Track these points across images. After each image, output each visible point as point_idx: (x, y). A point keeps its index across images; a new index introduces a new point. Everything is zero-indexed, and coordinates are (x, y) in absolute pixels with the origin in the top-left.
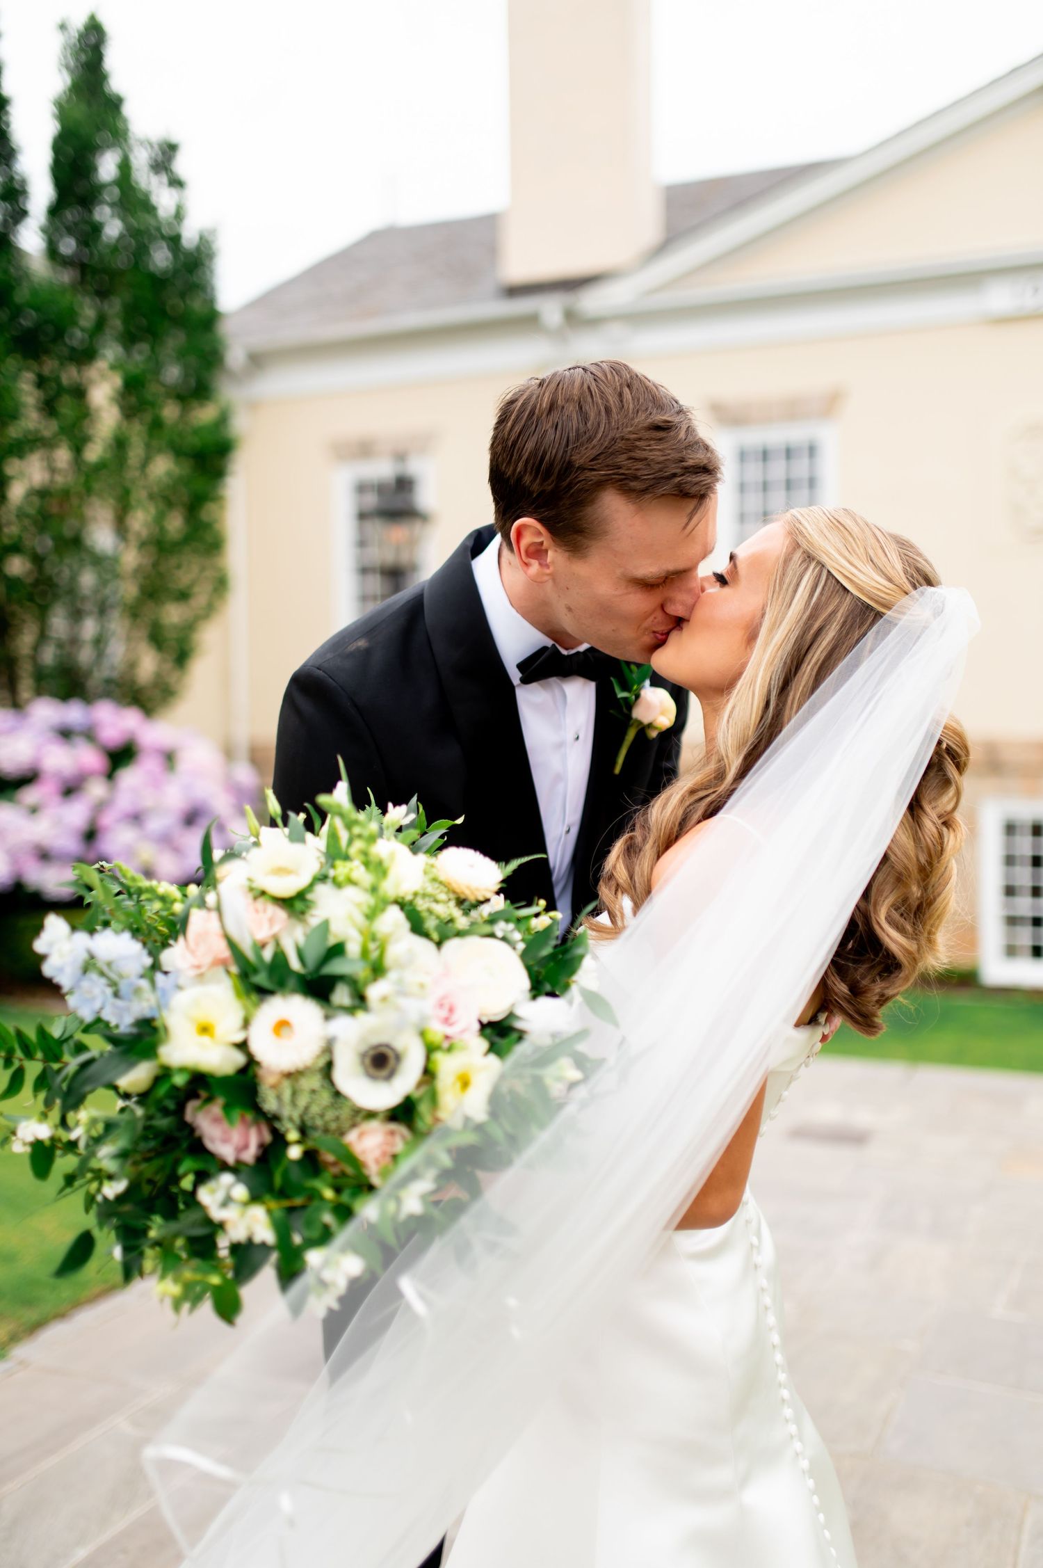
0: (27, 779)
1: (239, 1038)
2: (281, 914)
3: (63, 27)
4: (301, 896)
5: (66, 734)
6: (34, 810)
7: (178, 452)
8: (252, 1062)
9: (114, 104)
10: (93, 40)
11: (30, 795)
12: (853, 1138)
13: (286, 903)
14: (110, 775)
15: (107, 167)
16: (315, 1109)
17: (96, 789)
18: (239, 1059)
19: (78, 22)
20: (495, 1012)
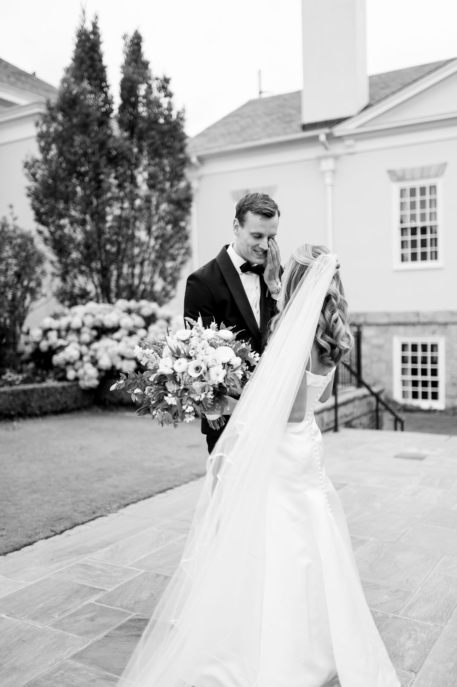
0: (116, 329)
1: (172, 367)
2: (183, 344)
3: (125, 37)
4: (188, 340)
5: (129, 312)
6: (119, 341)
7: (170, 201)
8: (175, 372)
9: (145, 65)
10: (136, 41)
11: (117, 335)
12: (421, 458)
13: (184, 341)
14: (146, 328)
15: (142, 90)
16: (187, 380)
17: (142, 332)
18: (173, 371)
19: (131, 34)
20: (226, 361)
